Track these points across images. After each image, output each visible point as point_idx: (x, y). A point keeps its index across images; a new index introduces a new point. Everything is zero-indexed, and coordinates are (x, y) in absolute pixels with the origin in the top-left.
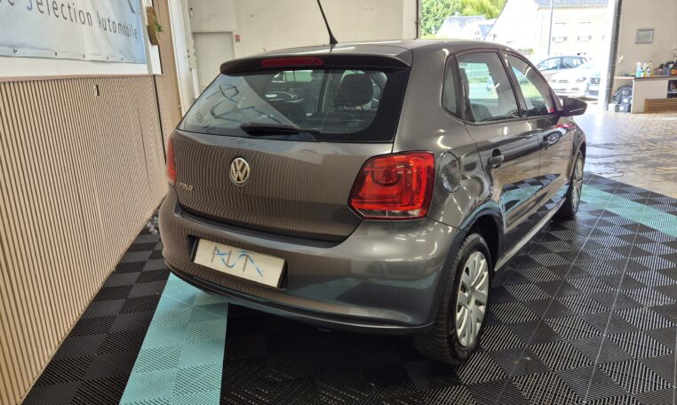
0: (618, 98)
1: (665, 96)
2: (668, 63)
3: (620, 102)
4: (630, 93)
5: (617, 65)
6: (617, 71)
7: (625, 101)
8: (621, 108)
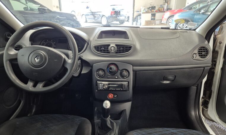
0: (136, 20)
1: (150, 19)
2: (149, 8)
3: (137, 22)
4: (140, 18)
5: (135, 8)
6: (135, 10)
7: (139, 21)
8: (138, 24)
